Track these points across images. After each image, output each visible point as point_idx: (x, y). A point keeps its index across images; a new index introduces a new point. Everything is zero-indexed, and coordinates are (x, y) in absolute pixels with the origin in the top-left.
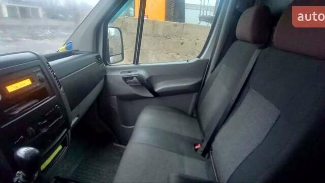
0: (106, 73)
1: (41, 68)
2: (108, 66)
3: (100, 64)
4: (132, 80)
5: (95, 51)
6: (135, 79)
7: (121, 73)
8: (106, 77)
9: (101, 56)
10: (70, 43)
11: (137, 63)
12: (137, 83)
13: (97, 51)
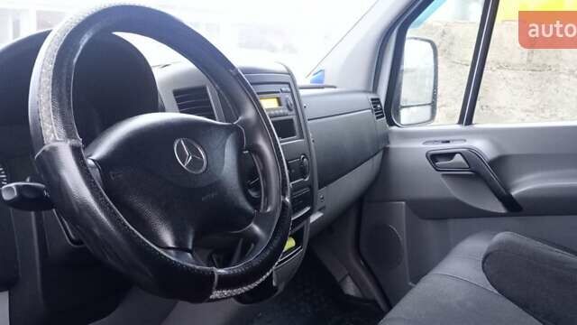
0: (388, 143)
1: (290, 87)
2: (394, 128)
3: (377, 118)
4: (452, 161)
5: (371, 89)
6: (458, 158)
7: (424, 143)
8: (386, 151)
9: (383, 101)
10: (321, 71)
11: (469, 122)
12: (464, 169)
13: (375, 90)
